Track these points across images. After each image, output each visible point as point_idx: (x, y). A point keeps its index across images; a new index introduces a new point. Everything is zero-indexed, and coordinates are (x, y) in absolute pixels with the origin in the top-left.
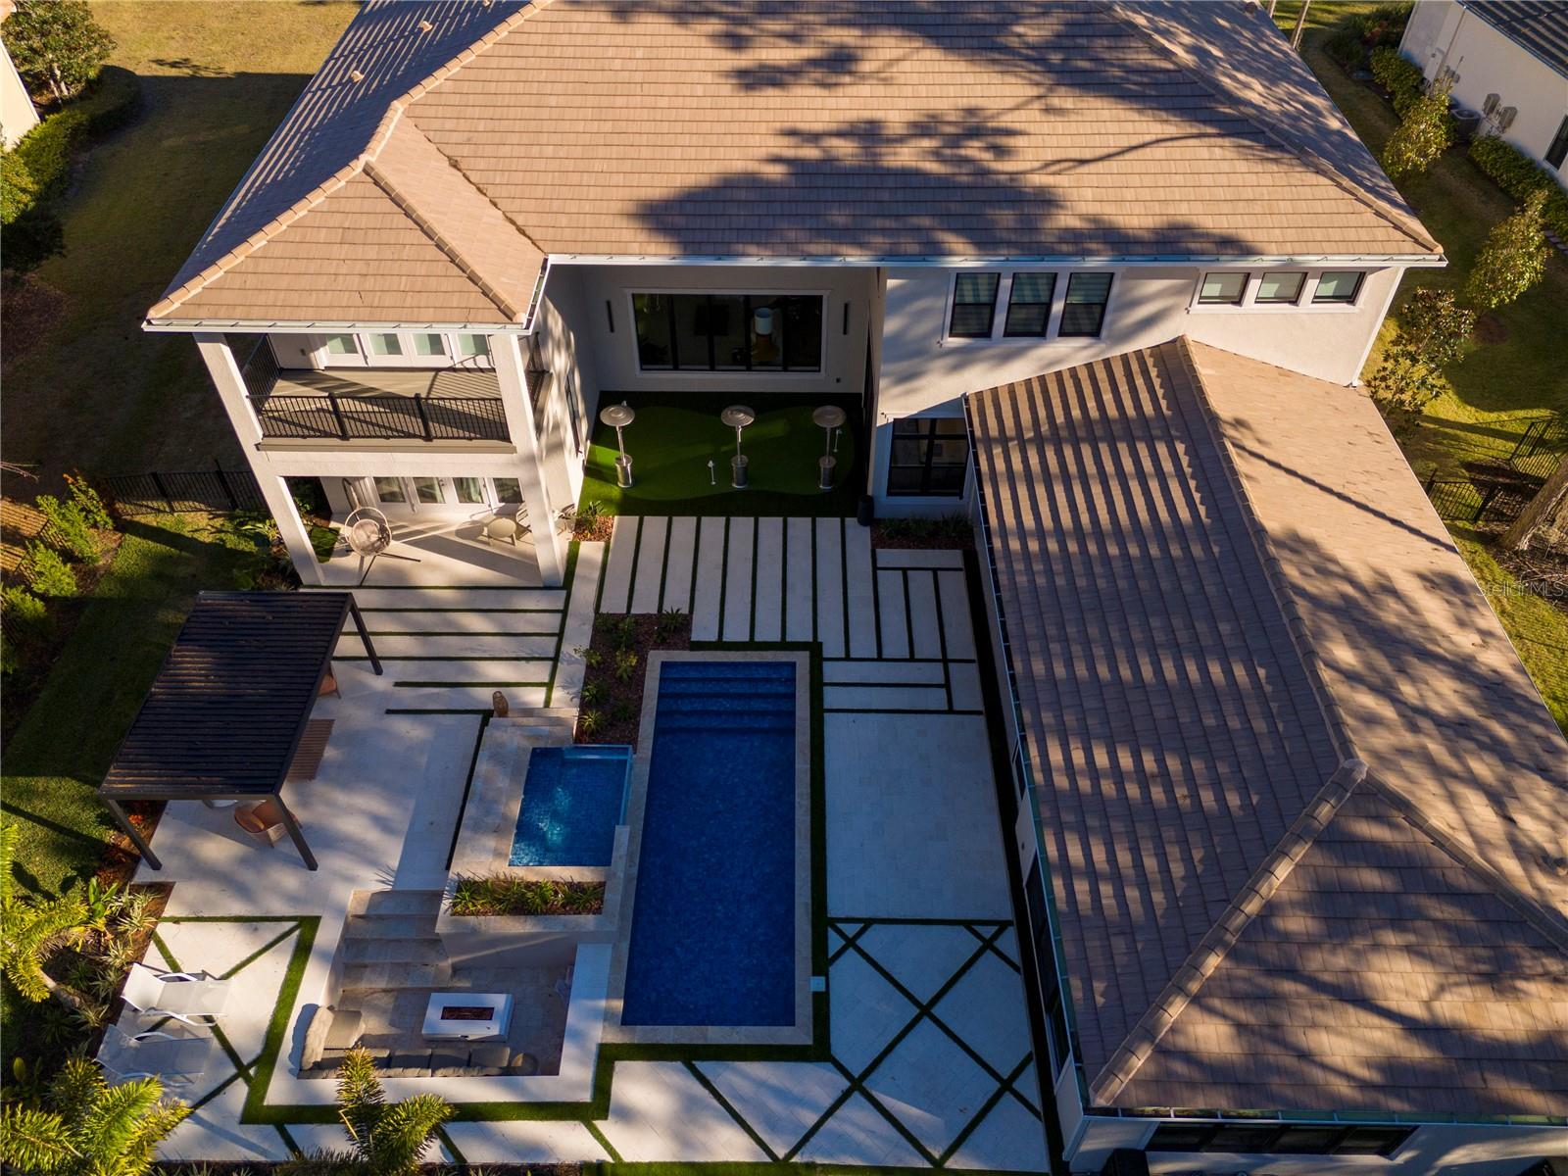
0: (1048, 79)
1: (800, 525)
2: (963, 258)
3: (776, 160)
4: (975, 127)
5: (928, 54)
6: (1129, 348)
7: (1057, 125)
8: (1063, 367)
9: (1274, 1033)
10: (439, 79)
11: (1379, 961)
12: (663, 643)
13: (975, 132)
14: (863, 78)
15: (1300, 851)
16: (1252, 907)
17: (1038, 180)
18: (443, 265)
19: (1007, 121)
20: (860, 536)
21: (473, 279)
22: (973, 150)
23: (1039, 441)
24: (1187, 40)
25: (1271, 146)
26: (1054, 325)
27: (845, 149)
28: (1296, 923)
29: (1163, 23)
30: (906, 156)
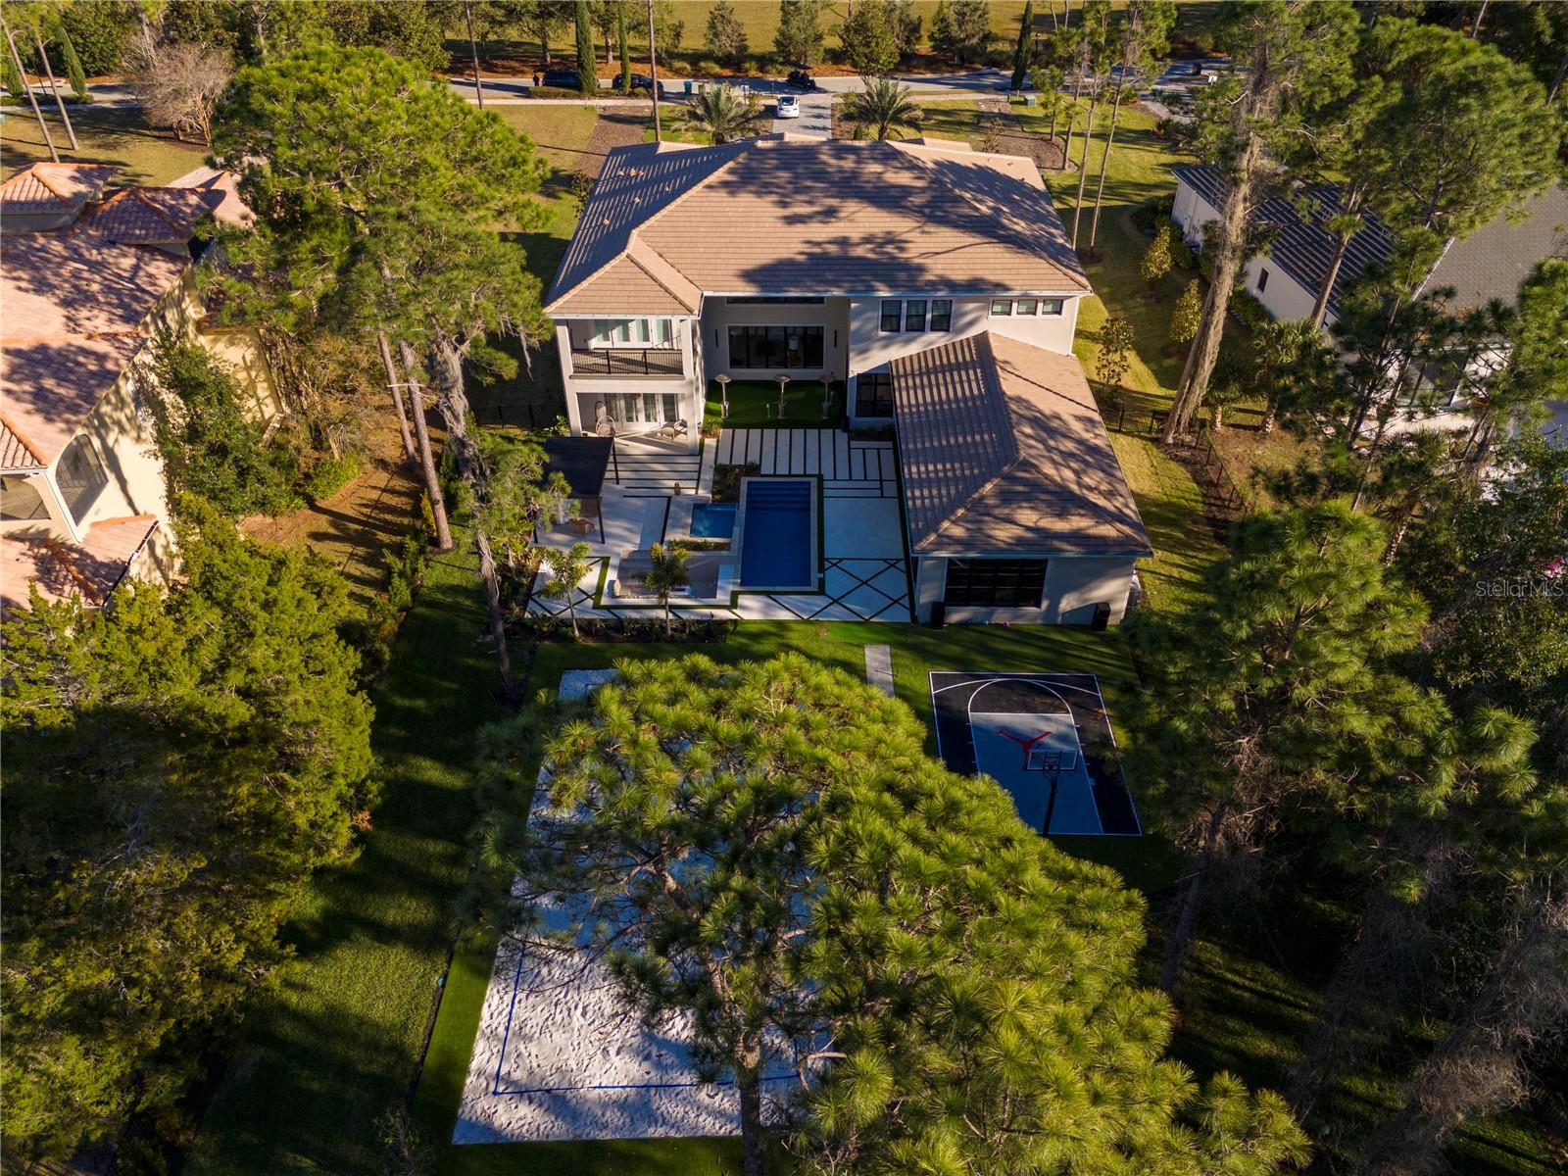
0: (924, 219)
1: (813, 433)
2: (884, 293)
3: (802, 253)
4: (890, 239)
5: (870, 209)
6: (963, 337)
7: (927, 238)
8: (935, 346)
9: (980, 530)
10: (652, 221)
11: (1020, 511)
12: (747, 474)
13: (890, 241)
14: (840, 219)
15: (996, 481)
16: (976, 496)
17: (917, 261)
18: (662, 292)
19: (904, 237)
20: (842, 437)
21: (675, 298)
22: (889, 249)
23: (921, 375)
24: (991, 204)
25: (1021, 247)
26: (928, 326)
27: (833, 249)
28: (991, 502)
29: (980, 197)
30: (860, 251)
